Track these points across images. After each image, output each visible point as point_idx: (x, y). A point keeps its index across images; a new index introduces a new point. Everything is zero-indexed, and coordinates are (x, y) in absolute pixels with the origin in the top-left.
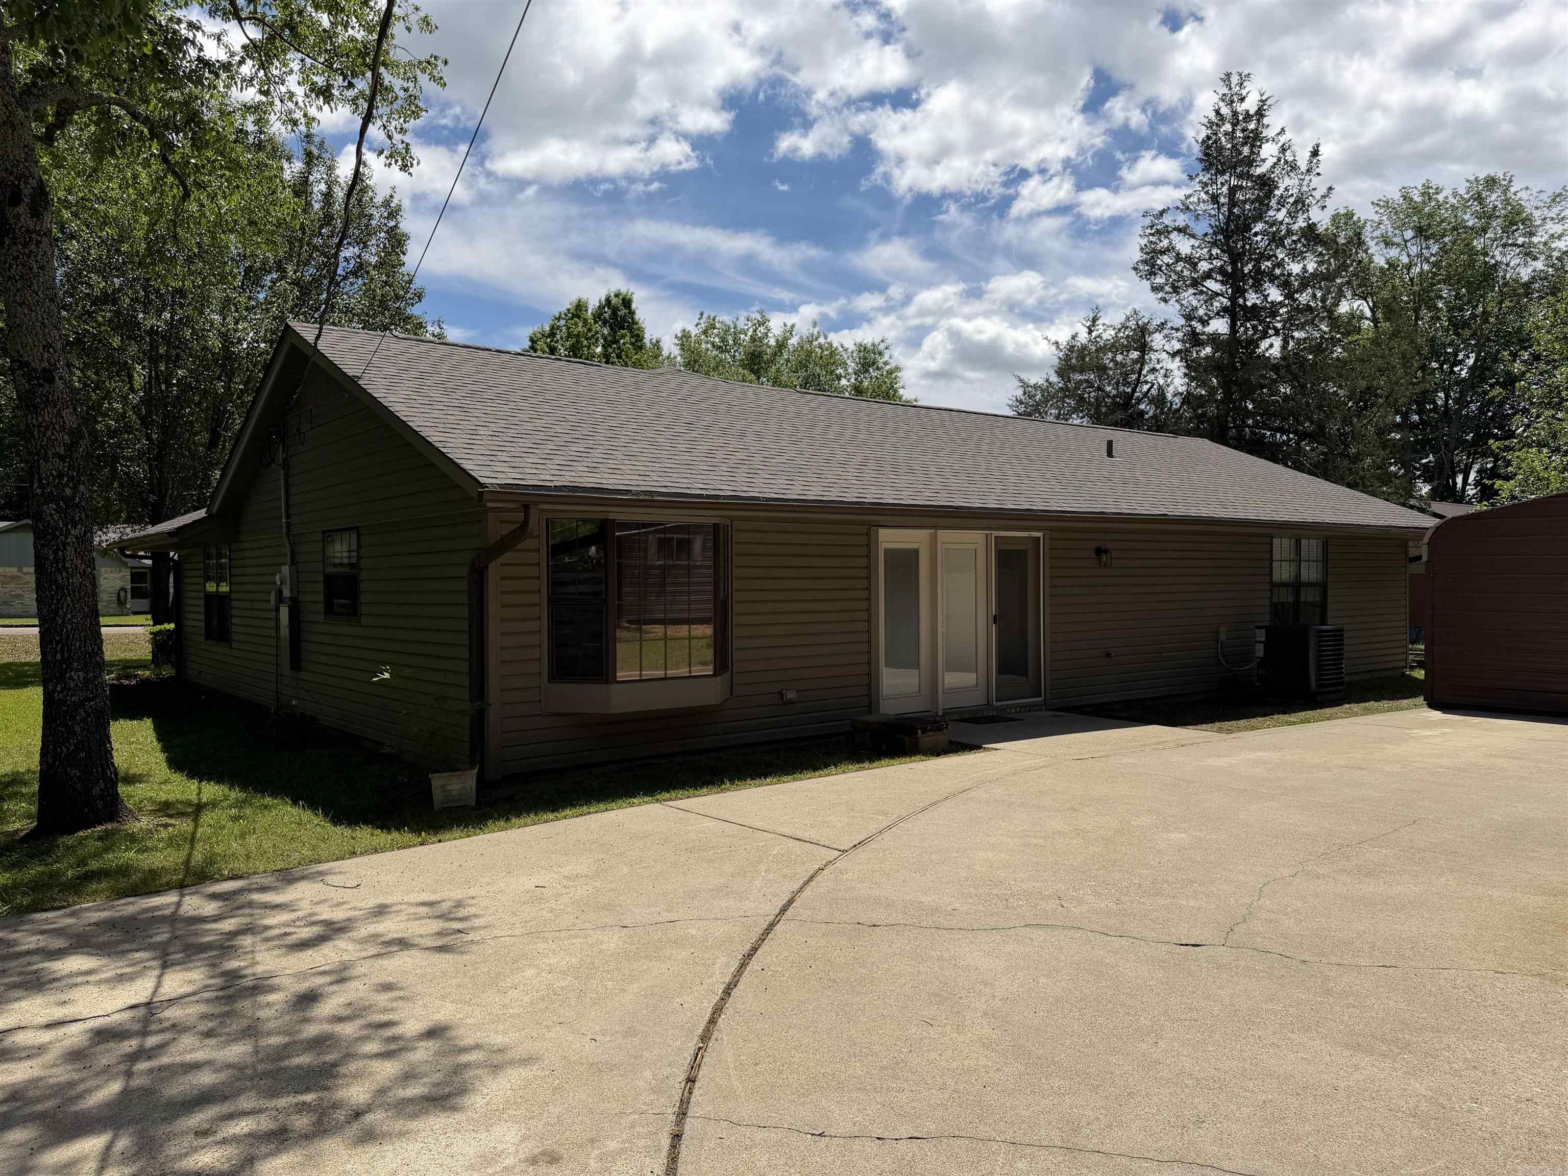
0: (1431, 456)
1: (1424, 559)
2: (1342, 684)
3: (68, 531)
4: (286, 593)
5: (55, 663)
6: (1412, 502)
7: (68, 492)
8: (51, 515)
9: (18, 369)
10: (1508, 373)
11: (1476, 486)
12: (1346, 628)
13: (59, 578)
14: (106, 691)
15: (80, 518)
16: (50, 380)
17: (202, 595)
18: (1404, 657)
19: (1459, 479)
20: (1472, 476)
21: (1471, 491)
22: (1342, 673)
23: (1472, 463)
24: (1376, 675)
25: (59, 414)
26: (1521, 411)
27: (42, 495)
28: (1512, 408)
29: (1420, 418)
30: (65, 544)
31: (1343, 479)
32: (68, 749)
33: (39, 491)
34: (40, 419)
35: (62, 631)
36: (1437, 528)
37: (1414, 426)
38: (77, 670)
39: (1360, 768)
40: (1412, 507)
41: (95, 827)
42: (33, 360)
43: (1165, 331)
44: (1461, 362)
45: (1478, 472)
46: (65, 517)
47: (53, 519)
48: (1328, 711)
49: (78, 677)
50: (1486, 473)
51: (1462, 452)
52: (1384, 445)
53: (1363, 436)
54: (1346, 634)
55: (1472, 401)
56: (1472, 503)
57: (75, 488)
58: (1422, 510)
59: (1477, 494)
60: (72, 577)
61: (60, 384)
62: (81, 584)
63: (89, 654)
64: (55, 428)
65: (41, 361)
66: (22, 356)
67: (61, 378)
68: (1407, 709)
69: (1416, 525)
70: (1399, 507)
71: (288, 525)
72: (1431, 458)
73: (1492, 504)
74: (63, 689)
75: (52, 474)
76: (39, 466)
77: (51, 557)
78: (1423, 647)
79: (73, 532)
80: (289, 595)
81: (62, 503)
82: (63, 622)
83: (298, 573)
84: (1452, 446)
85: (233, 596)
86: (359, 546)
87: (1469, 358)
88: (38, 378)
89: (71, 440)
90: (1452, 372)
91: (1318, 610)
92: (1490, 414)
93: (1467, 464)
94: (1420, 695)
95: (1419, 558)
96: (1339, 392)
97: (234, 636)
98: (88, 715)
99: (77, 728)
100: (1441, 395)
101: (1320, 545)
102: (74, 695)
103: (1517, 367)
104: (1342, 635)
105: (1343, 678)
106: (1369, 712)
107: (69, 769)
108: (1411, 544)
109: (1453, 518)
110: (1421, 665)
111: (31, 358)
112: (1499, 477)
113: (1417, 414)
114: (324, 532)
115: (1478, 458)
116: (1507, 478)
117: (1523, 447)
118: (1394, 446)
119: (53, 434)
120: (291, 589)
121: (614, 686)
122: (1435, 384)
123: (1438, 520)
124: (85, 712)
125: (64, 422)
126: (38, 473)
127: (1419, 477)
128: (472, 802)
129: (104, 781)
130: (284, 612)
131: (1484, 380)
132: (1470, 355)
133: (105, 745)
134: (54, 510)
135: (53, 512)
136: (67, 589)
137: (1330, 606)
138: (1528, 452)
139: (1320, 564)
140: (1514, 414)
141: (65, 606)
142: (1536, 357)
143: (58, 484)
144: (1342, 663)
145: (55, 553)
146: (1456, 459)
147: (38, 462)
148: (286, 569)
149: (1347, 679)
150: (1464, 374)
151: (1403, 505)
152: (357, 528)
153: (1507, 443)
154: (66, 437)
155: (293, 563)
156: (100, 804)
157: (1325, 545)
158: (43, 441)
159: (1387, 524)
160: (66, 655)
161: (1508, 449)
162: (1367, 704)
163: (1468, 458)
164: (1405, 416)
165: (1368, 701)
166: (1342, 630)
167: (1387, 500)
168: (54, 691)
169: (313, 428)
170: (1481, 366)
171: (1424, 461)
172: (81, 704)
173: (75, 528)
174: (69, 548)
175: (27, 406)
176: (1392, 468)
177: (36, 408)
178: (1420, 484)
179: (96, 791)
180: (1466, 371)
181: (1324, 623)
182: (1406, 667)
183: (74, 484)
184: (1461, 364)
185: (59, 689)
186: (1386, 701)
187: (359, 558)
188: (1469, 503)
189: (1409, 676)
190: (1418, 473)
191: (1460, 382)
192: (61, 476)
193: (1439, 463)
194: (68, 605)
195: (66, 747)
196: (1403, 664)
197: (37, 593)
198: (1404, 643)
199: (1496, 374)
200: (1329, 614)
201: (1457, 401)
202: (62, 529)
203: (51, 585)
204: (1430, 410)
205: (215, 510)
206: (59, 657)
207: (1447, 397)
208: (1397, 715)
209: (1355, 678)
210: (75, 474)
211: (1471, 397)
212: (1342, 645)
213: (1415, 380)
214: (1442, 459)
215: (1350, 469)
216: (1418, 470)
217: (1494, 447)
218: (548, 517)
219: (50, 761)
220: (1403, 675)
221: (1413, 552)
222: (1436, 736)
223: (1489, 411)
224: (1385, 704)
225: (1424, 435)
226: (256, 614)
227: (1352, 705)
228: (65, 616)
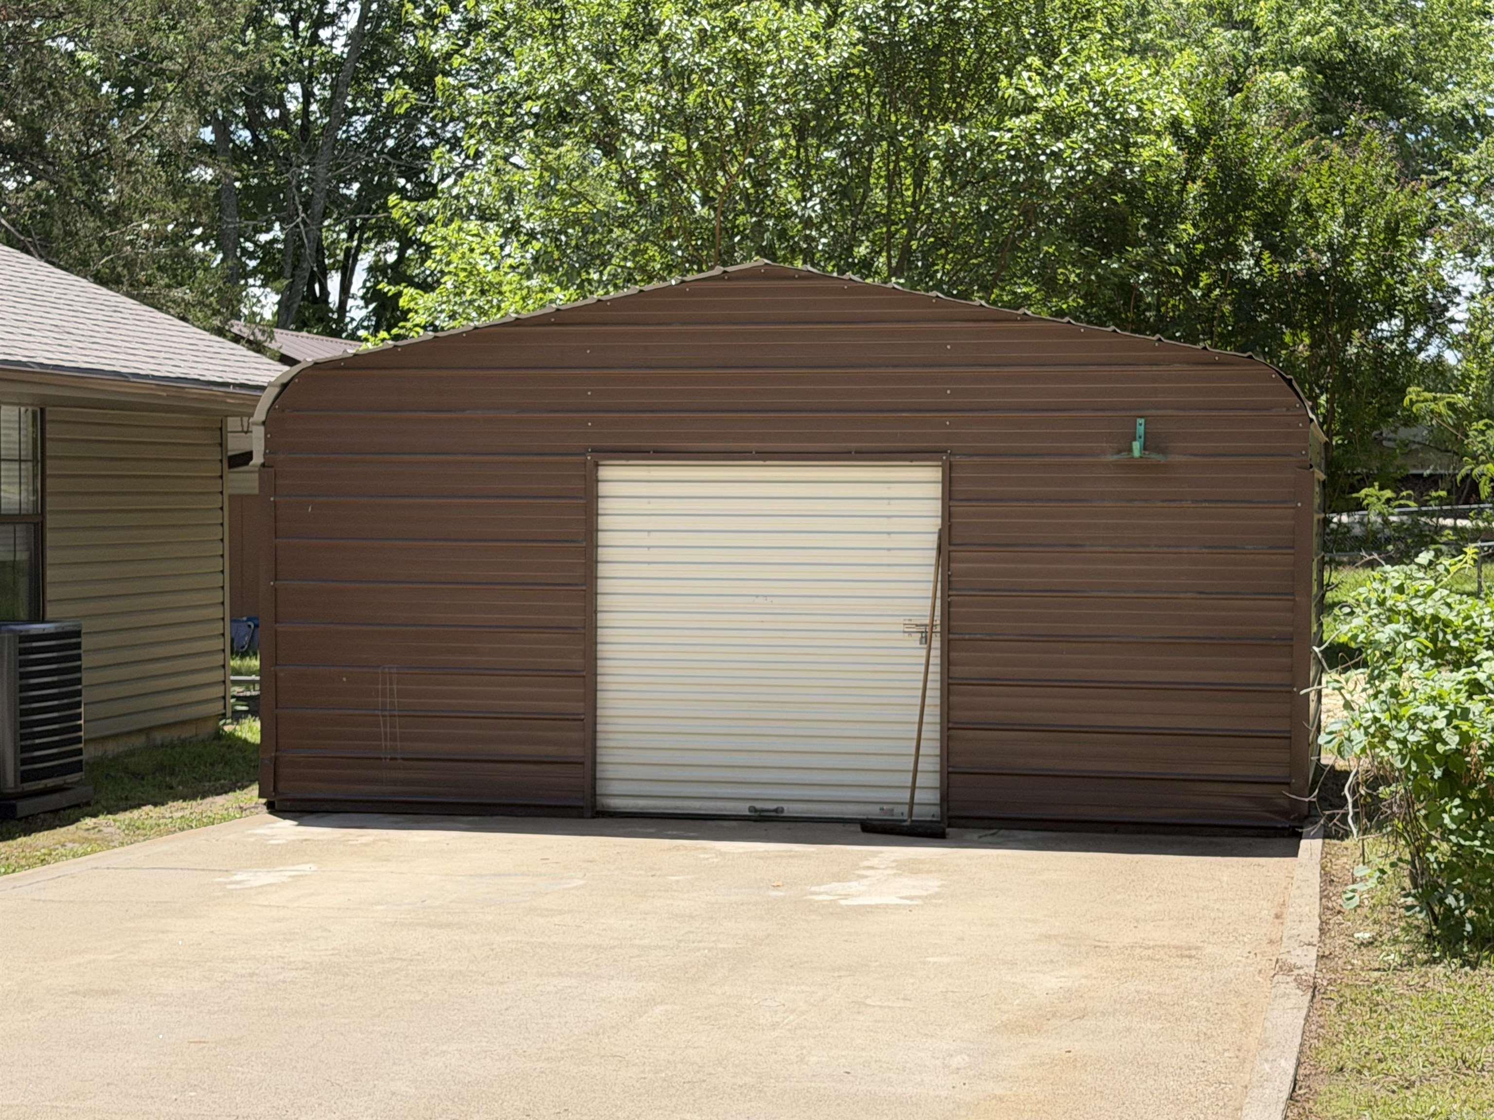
0: (277, 226)
1: (258, 459)
2: (77, 767)
6: (238, 327)
10: (422, 55)
11: (367, 300)
12: (86, 626)
18: (218, 691)
19: (334, 282)
20: (359, 277)
21: (357, 311)
22: (78, 740)
23: (358, 249)
24: (158, 737)
26: (447, 141)
28: (432, 133)
29: (255, 138)
31: (85, 263)
36: (284, 386)
37: (239, 155)
39: (105, 993)
40: (237, 339)
44: (333, 20)
45: (371, 269)
48: (43, 839)
50: (385, 275)
51: (338, 221)
52: (176, 190)
53: (131, 163)
54: (86, 642)
55: (355, 111)
56: (359, 339)
58: (257, 347)
59: (367, 318)
68: (223, 819)
69: (241, 379)
70: (207, 335)
72: (277, 231)
73: (396, 338)
78: (255, 663)
84: (318, 208)
87: (347, 11)
90: (315, 39)
91: (23, 585)
92: (390, 143)
93: (348, 249)
94: (252, 782)
95: (246, 457)
96: (80, 55)
100: (296, 88)
101: (27, 419)
103: (439, 45)
104: (78, 646)
105: (79, 752)
106: (136, 832)
108: (233, 423)
109: (316, 364)
110: (254, 706)
112: (411, 282)
113: (247, 126)
115: (368, 241)
116: (427, 287)
117: (451, 220)
118: (197, 193)
122: (283, 62)
123: (286, 368)
127: (254, 273)
131: (378, 66)
132: (351, 5)
137: (51, 574)
138: (460, 229)
139: (27, 467)
140: (435, 146)
142: (474, 26)
144: (78, 717)
146: (328, 237)
149: (89, 753)
150: (339, 48)
151: (220, 332)
153: (422, 207)
157: (40, 419)
159: (177, 373)
161: (422, 219)
162: (136, 813)
163: (350, 238)
164: (222, 130)
165: (138, 806)
166: (77, 634)
167: (184, 319)
170: (372, 34)
171: (263, 238)
176: (199, 247)
178: (255, 288)
180: (342, 40)
181: (38, 616)
182: (224, 716)
184: (331, 23)
186: (180, 803)
188: (353, 336)
189: (231, 736)
190: (252, 264)
191: (333, 65)
193: (293, 240)
196: (218, 707)
198: (219, 659)
199: (400, 54)
200: (51, 593)
201: (328, 106)
204: (275, 123)
207: (308, 96)
208: (198, 837)
209: (112, 748)
211: (354, 102)
212: (78, 669)
213: (241, 48)
214: (299, 235)
215: (101, 241)
216: (251, 256)
217: (396, 214)
220: (219, 735)
221: (235, 445)
222: (282, 885)
223: (387, 135)
224: (176, 810)
225: (263, 177)
227: (102, 819)
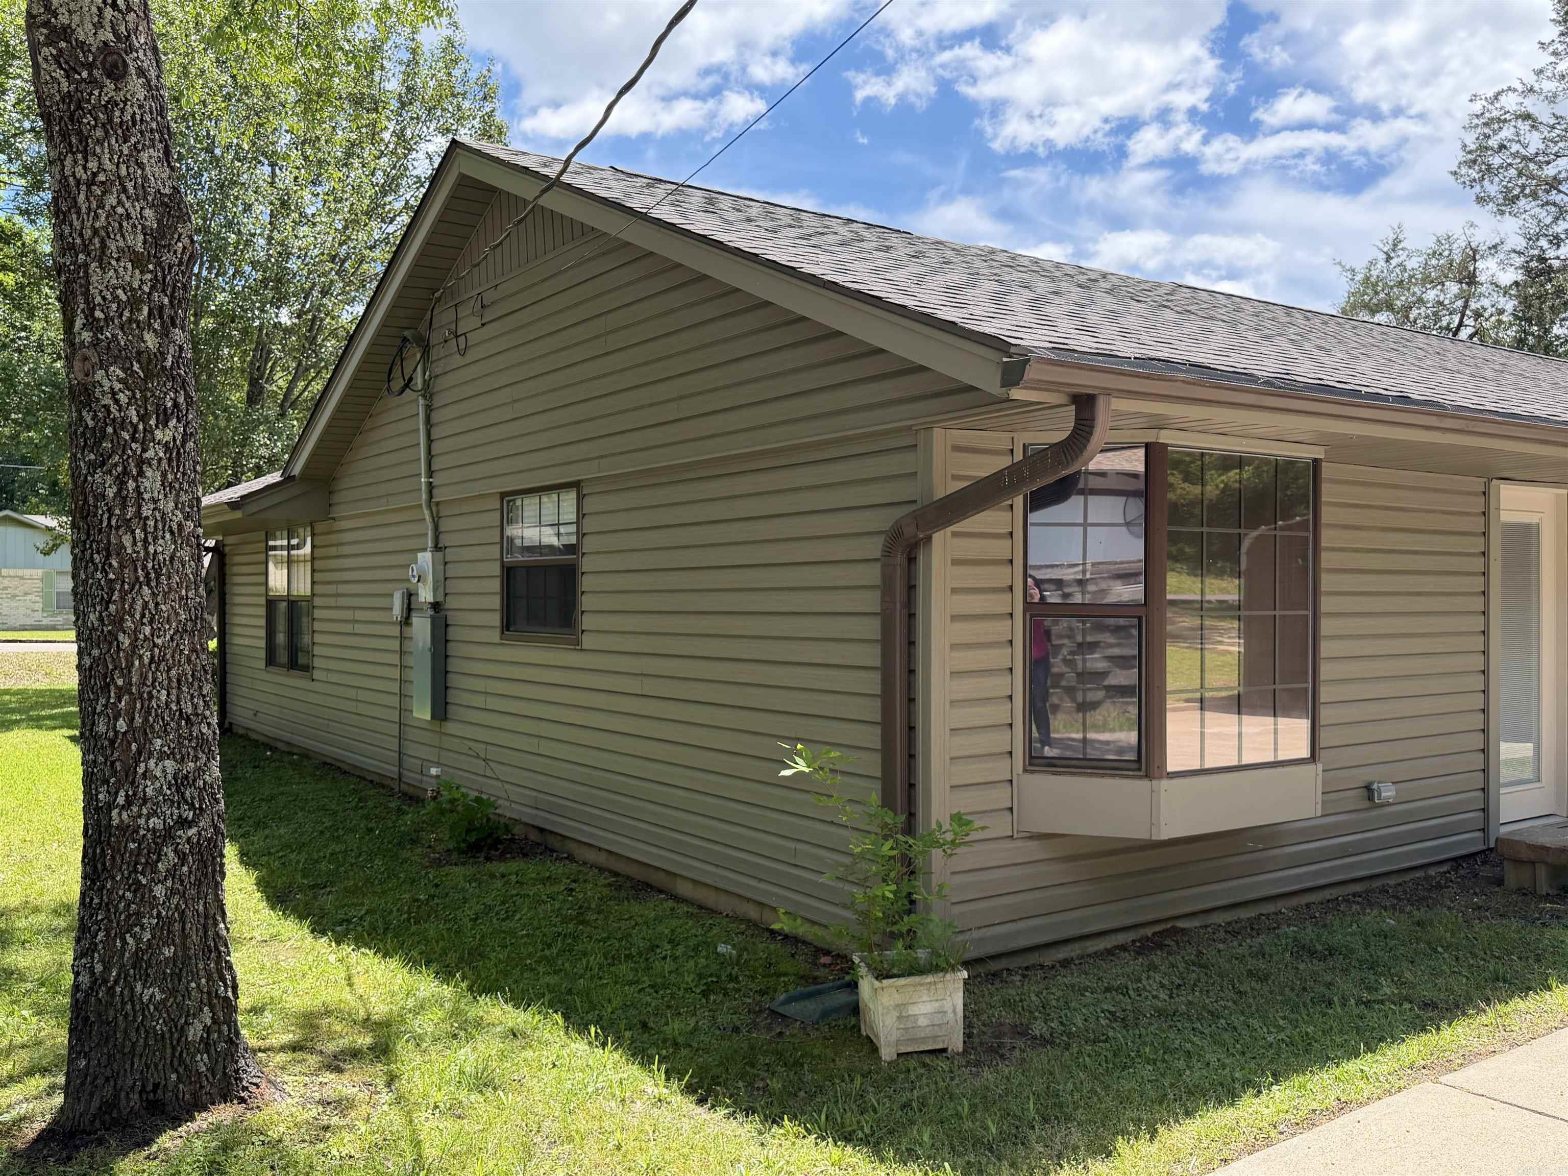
3: (148, 431)
4: (426, 595)
5: (112, 742)
7: (151, 341)
8: (113, 393)
9: (48, 45)
13: (127, 540)
14: (217, 801)
15: (176, 405)
16: (117, 73)
17: (263, 601)
25: (133, 158)
27: (95, 344)
30: (141, 462)
32: (138, 940)
33: (86, 336)
34: (93, 165)
35: (130, 665)
38: (162, 756)
41: (193, 1118)
42: (81, 24)
43: (1502, 256)
46: (146, 400)
47: (117, 401)
49: (164, 771)
57: (165, 334)
60: (155, 539)
61: (136, 86)
62: (172, 559)
63: (188, 720)
64: (125, 190)
65: (98, 26)
66: (55, 15)
67: (141, 72)
71: (431, 487)
74: (129, 803)
75: (116, 298)
76: (87, 275)
77: (111, 492)
79: (159, 434)
80: (430, 599)
81: (136, 367)
82: (134, 646)
83: (446, 563)
85: (317, 601)
86: (581, 514)
88: (90, 66)
89: (159, 221)
97: (317, 662)
98: (183, 858)
99: (159, 891)
102: (155, 814)
107: (139, 987)
111: (76, 18)
114: (503, 495)
119: (120, 203)
120: (435, 590)
121: (1165, 783)
124: (176, 851)
125: (145, 178)
126: (86, 294)
128: (957, 1043)
129: (212, 1008)
130: (421, 627)
133: (216, 924)
134: (120, 380)
135: (118, 386)
136: (144, 567)
141: (138, 607)
143: (130, 320)
145: (121, 483)
147: (86, 265)
148: (425, 558)
152: (576, 485)
154: (148, 212)
155: (437, 548)
156: (202, 1062)
158: (97, 217)
160: (138, 721)
168: (110, 806)
169: (483, 325)
172: (168, 835)
173: (166, 425)
174: (149, 473)
175: (65, 135)
177: (83, 139)
179: (195, 1032)
183: (163, 324)
185: (121, 800)
187: (581, 535)
192: (134, 303)
194: (145, 605)
195: (134, 936)
197: (74, 577)
202: (135, 427)
203: (108, 556)
205: (297, 470)
206: (122, 725)
210: (166, 301)
218: (1027, 442)
219: (99, 968)
226: (360, 628)
228: (136, 631)
